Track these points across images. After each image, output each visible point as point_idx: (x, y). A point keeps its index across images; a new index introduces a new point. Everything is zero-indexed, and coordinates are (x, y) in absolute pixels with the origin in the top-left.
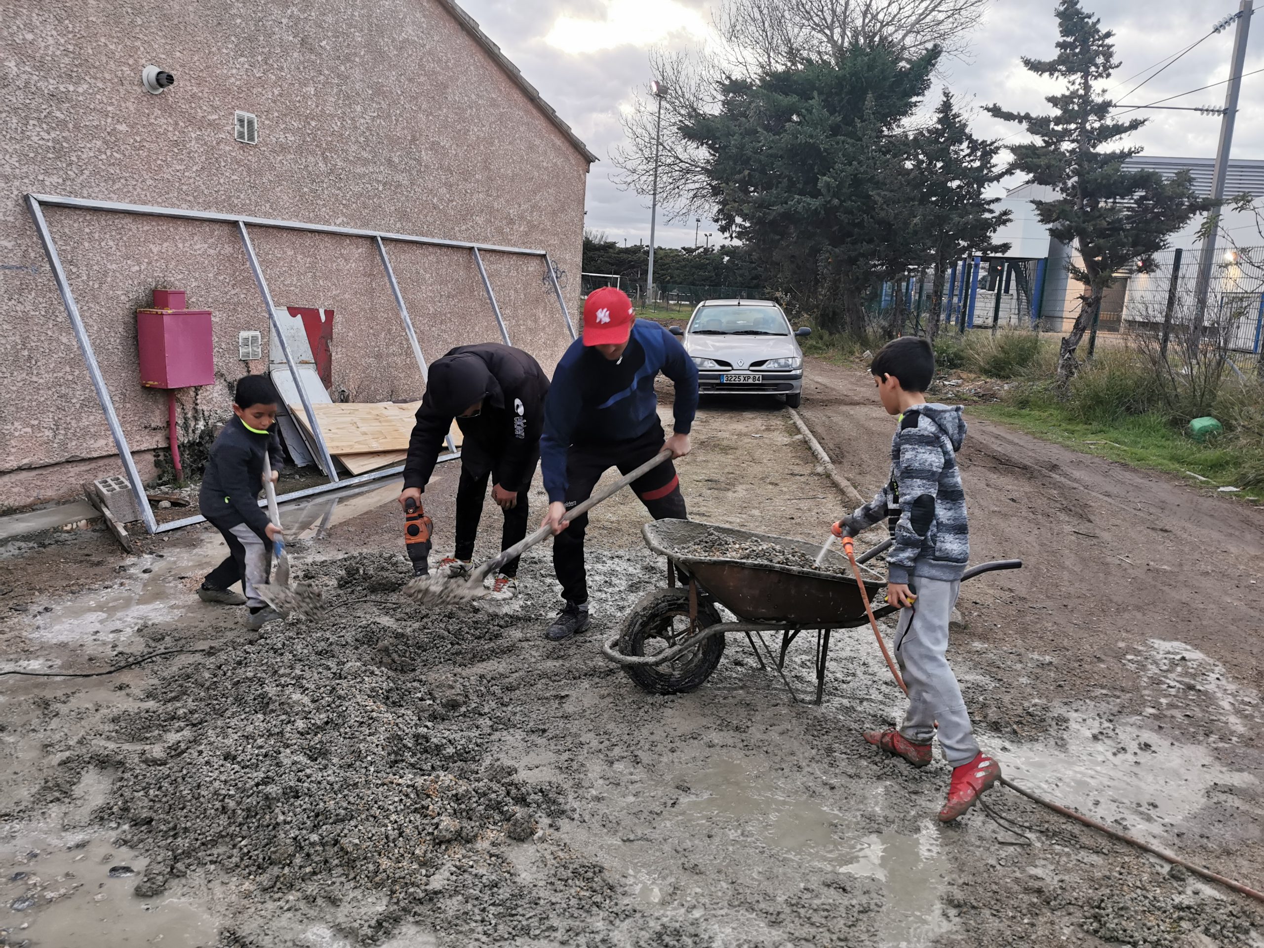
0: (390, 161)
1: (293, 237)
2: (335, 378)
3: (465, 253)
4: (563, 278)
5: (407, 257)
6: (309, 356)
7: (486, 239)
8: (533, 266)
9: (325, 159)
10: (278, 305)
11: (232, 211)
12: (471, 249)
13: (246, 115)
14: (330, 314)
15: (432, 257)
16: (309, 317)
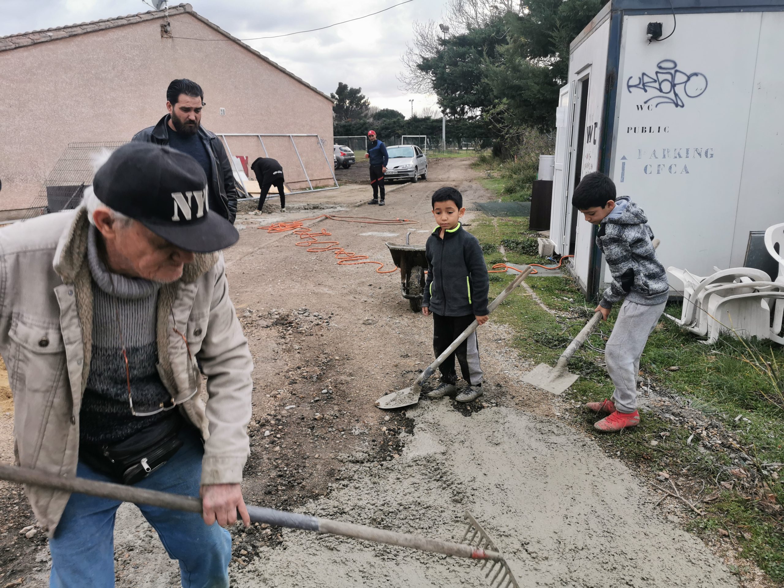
0: (261, 114)
1: (236, 137)
2: (249, 175)
3: (288, 138)
4: (326, 142)
5: (268, 140)
6: (242, 168)
7: (295, 133)
8: (314, 139)
9: (243, 116)
10: (233, 155)
11: (220, 133)
12: (289, 136)
13: (222, 108)
14: (247, 157)
15: (276, 139)
16: (242, 158)
